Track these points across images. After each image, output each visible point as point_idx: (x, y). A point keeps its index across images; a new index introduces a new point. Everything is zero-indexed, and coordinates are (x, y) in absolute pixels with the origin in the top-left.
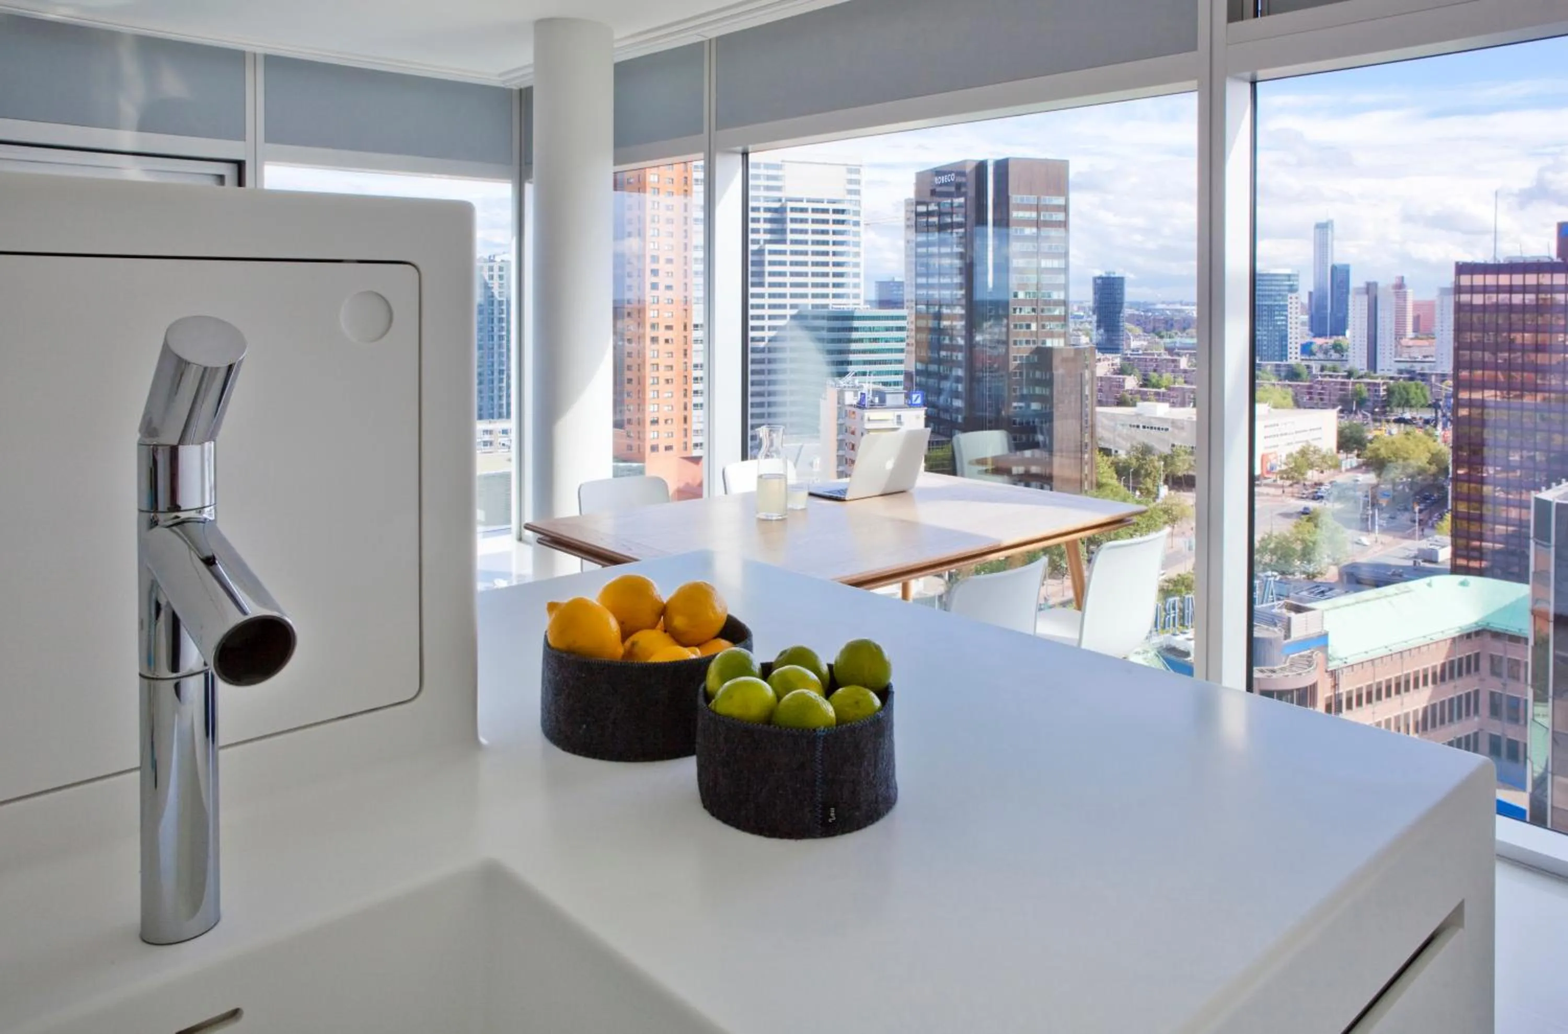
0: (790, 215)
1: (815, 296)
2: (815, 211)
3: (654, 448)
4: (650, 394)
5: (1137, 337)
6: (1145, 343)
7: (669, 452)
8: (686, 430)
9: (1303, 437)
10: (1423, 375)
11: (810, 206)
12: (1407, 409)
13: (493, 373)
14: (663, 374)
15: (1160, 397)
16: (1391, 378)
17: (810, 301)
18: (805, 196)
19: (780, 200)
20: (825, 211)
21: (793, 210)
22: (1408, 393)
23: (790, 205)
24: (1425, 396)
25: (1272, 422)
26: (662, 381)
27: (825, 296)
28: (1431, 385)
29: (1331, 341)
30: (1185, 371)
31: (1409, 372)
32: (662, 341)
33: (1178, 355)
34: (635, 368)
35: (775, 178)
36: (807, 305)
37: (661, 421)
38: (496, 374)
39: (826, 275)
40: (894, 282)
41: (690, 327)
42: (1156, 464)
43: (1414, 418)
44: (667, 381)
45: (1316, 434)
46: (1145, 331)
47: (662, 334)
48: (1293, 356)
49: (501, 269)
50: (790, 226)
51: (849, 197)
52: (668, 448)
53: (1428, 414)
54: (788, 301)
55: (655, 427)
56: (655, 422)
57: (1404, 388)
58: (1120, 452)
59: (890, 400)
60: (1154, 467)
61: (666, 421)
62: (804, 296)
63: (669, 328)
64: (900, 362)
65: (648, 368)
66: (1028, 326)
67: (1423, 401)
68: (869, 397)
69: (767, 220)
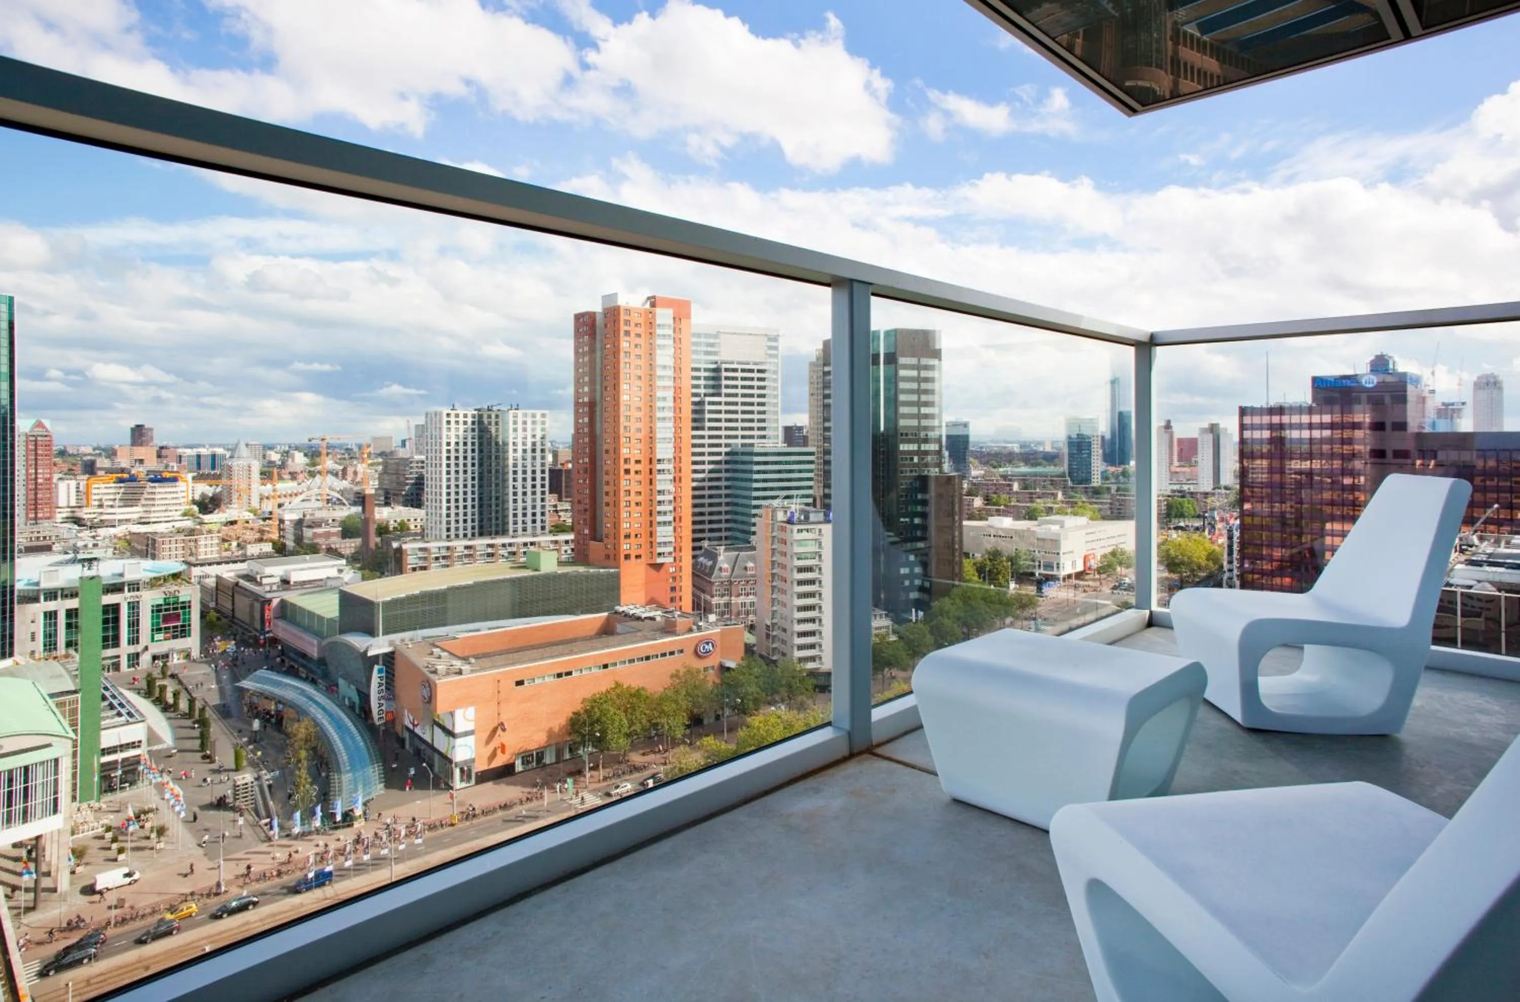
0: (724, 374)
1: (743, 437)
2: (743, 371)
3: (627, 557)
4: (624, 515)
5: (975, 468)
6: (982, 472)
7: (639, 560)
8: (651, 542)
9: (1113, 541)
10: (1192, 493)
11: (740, 367)
12: (1181, 520)
13: (491, 499)
14: (634, 498)
15: (999, 513)
16: (1169, 496)
17: (740, 441)
18: (736, 359)
19: (716, 363)
20: (751, 371)
21: (726, 370)
22: (1182, 508)
23: (724, 366)
24: (1194, 509)
25: (1089, 531)
26: (633, 504)
27: (752, 437)
28: (1197, 499)
29: (1120, 469)
30: (1017, 493)
31: (1180, 492)
32: (632, 472)
33: (1010, 480)
34: (612, 494)
35: (712, 345)
36: (737, 445)
37: (633, 535)
38: (493, 499)
39: (752, 421)
40: (796, 427)
41: (655, 461)
42: (1005, 564)
43: (1187, 526)
44: (637, 504)
45: (1122, 540)
46: (981, 463)
47: (633, 467)
48: (1096, 480)
49: (497, 416)
50: (724, 382)
51: (769, 360)
52: (638, 557)
53: (1198, 523)
54: (723, 441)
55: (628, 541)
56: (627, 536)
57: (1180, 503)
58: (976, 555)
59: (812, 517)
60: (1003, 566)
61: (636, 535)
62: (736, 437)
63: (638, 462)
64: (810, 487)
65: (622, 493)
66: (912, 459)
67: (1193, 513)
68: (797, 515)
69: (706, 378)
